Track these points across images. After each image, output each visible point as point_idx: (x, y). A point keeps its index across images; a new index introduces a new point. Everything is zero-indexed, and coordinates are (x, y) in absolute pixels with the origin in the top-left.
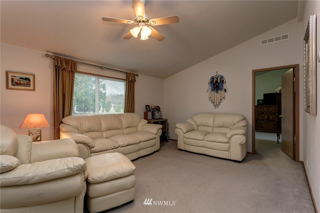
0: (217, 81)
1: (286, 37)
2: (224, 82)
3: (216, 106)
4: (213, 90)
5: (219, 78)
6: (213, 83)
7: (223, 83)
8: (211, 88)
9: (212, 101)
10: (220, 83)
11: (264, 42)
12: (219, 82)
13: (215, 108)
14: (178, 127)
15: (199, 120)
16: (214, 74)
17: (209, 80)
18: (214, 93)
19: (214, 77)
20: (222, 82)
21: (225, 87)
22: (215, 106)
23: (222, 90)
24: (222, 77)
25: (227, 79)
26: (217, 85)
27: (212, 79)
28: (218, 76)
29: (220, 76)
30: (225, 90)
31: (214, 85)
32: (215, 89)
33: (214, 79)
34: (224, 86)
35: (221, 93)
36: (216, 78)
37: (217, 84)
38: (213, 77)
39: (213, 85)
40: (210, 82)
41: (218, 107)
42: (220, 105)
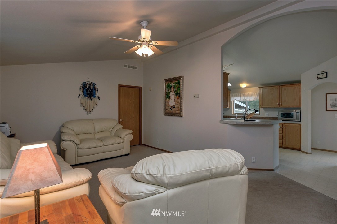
0: (90, 88)
1: (136, 68)
2: (97, 89)
3: (89, 112)
4: (85, 96)
5: (91, 85)
6: (85, 89)
7: (96, 90)
8: (83, 94)
9: (84, 107)
10: (94, 90)
11: (125, 66)
12: (92, 89)
13: (87, 114)
16: (86, 80)
17: (80, 85)
18: (87, 99)
19: (87, 83)
20: (95, 88)
21: (98, 94)
22: (88, 112)
23: (95, 97)
24: (94, 85)
25: (98, 87)
26: (90, 92)
27: (85, 84)
28: (90, 83)
29: (92, 83)
30: (98, 97)
31: (87, 91)
32: (89, 96)
33: (86, 85)
34: (96, 93)
35: (95, 100)
36: (89, 85)
37: (90, 90)
38: (85, 82)
39: (86, 91)
40: (81, 88)
41: (90, 114)
42: (92, 112)
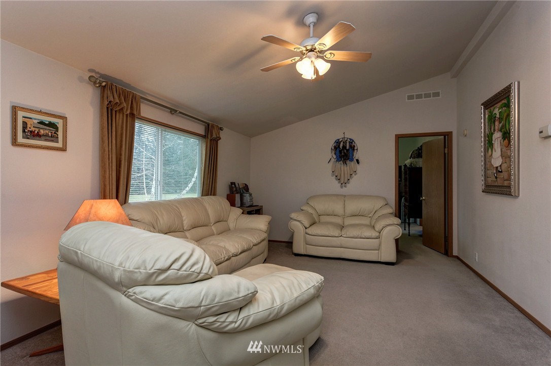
0: (344, 147)
1: (437, 94)
2: (356, 148)
3: (344, 184)
4: (338, 160)
5: (347, 142)
6: (338, 149)
7: (354, 150)
8: (335, 157)
9: (336, 176)
10: (350, 150)
11: (410, 97)
12: (348, 148)
13: (342, 187)
14: (295, 218)
15: (321, 206)
16: (340, 136)
17: (331, 144)
18: (340, 165)
19: (340, 140)
20: (353, 148)
21: (357, 155)
22: (342, 184)
23: (352, 160)
24: (352, 141)
25: (358, 144)
26: (344, 153)
27: (337, 142)
28: (346, 139)
29: (349, 140)
30: (358, 161)
31: (340, 152)
32: (343, 159)
33: (340, 144)
34: (355, 154)
35: (353, 164)
36: (344, 142)
37: (345, 151)
38: (339, 140)
39: (338, 153)
40: (333, 149)
41: (345, 187)
42: (349, 183)
